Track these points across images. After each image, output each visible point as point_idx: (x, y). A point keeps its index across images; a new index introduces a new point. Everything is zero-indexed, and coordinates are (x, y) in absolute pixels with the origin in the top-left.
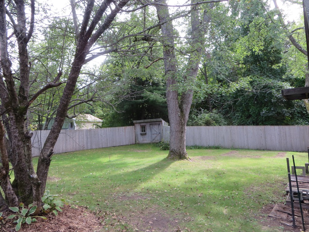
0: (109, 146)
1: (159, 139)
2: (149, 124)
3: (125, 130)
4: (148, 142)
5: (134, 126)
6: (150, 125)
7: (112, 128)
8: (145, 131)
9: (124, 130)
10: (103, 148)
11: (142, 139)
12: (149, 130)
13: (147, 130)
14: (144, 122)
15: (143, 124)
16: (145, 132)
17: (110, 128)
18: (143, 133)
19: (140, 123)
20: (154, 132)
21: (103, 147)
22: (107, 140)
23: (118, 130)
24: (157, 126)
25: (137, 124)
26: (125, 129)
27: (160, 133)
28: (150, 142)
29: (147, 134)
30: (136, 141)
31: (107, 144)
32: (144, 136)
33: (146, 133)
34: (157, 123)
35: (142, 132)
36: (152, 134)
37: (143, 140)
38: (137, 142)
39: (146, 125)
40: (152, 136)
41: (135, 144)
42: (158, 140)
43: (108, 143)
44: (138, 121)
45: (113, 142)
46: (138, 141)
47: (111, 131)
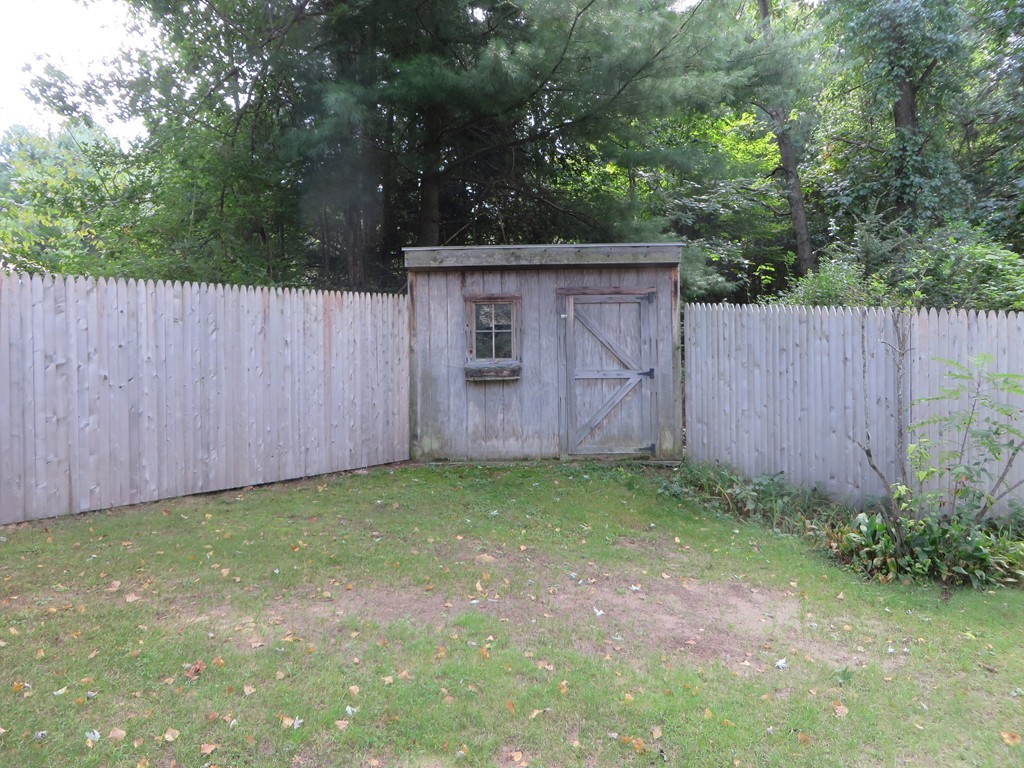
0: (151, 491)
1: (635, 422)
2: (549, 284)
3: (328, 325)
4: (534, 448)
5: (404, 301)
6: (562, 294)
7: (192, 289)
8: (503, 351)
9: (318, 329)
10: (75, 516)
11: (474, 418)
12: (548, 342)
13: (527, 343)
14: (502, 270)
15: (493, 286)
16: (510, 362)
17: (169, 291)
18: (484, 363)
19: (463, 271)
20: (591, 362)
21: (85, 506)
22: (135, 417)
23: (266, 319)
24: (629, 312)
25: (438, 283)
26: (326, 311)
27: (651, 374)
28: (552, 449)
29: (526, 373)
30: (413, 436)
31: (135, 465)
32: (496, 390)
33: (516, 372)
34: (629, 281)
35: (481, 354)
36: (570, 381)
37: (488, 432)
38: (429, 444)
39: (519, 299)
40: (570, 398)
41: (412, 459)
42: (627, 437)
43: (149, 463)
44: (452, 255)
45: (207, 447)
46: (439, 433)
47: (179, 319)
